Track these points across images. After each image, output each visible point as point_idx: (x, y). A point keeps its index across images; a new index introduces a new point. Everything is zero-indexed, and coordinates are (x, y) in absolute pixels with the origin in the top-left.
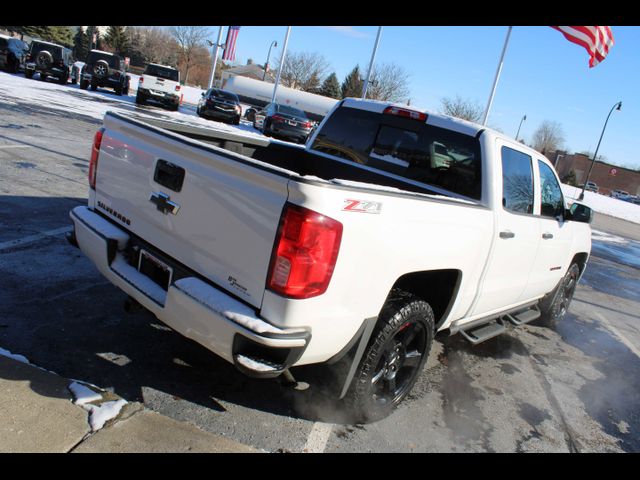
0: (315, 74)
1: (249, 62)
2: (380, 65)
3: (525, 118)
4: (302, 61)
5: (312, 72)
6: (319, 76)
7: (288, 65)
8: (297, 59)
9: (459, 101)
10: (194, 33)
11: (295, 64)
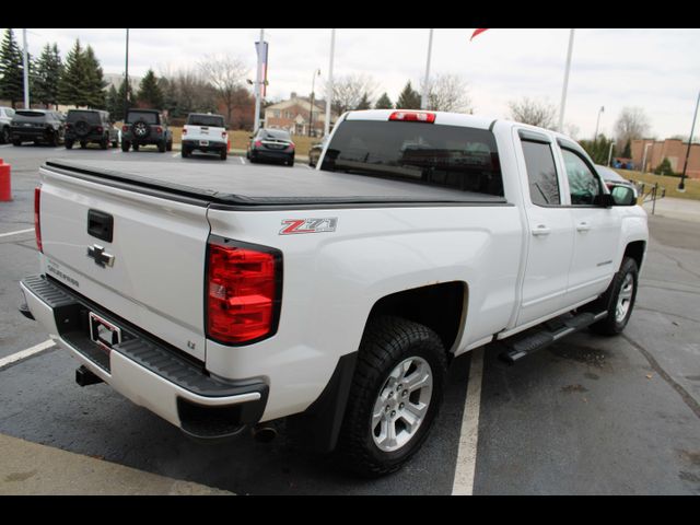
0: (365, 97)
1: (293, 95)
2: (435, 78)
3: (603, 109)
4: (349, 85)
5: (362, 96)
6: (369, 99)
7: (335, 91)
8: (345, 83)
9: (527, 102)
10: (231, 74)
11: (342, 89)
